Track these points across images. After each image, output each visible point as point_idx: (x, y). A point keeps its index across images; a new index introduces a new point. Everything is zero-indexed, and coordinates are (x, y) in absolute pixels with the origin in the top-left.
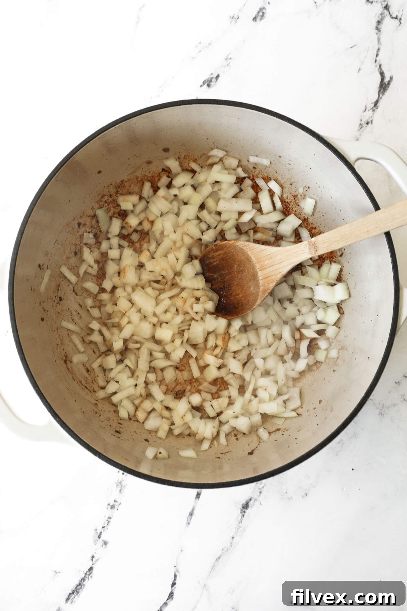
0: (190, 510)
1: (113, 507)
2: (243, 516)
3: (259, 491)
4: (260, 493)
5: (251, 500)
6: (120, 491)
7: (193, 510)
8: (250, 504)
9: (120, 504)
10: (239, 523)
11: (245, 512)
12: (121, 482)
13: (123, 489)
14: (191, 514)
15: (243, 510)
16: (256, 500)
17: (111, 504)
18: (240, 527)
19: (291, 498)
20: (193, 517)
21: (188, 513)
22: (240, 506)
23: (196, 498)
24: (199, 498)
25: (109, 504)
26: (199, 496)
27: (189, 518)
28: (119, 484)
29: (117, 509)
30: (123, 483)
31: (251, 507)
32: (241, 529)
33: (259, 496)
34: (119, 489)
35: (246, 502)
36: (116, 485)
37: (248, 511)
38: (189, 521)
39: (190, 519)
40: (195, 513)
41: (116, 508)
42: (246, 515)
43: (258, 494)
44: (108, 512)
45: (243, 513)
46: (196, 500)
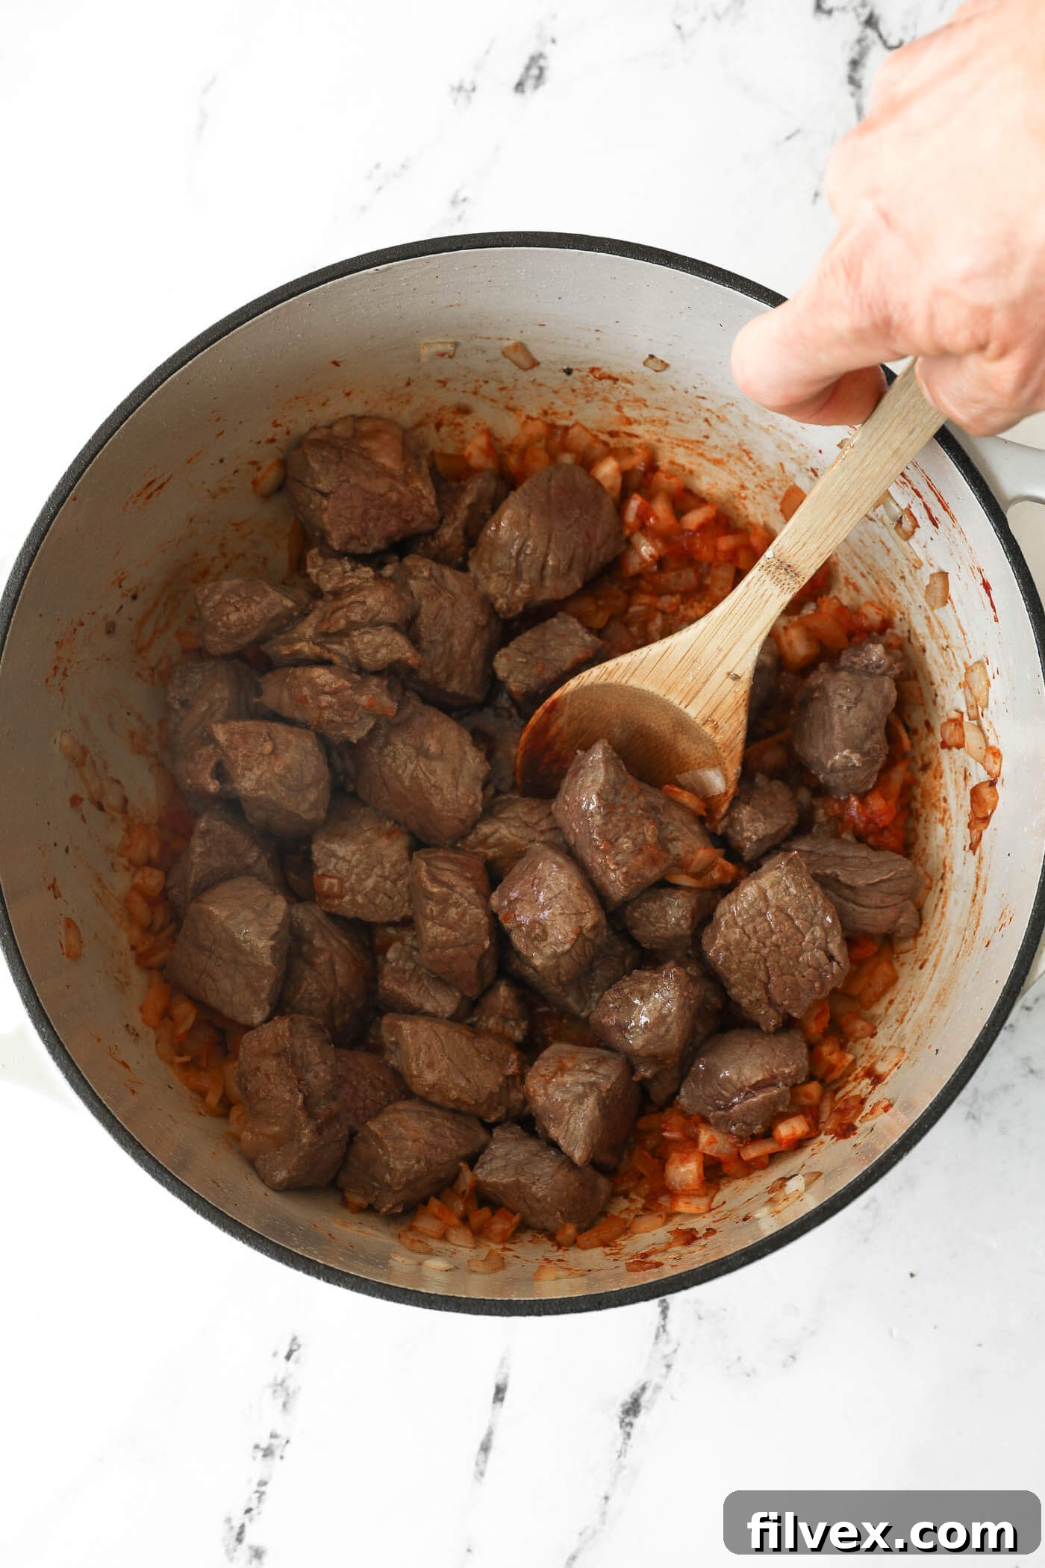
0: (481, 1436)
1: (268, 1453)
2: (629, 1435)
3: (664, 1362)
4: (669, 1367)
5: (643, 1389)
6: (285, 1405)
7: (490, 1434)
8: (644, 1400)
9: (288, 1442)
10: (619, 1456)
11: (631, 1425)
12: (283, 1381)
13: (291, 1400)
14: (485, 1448)
15: (627, 1420)
16: (658, 1388)
17: (264, 1445)
18: (621, 1468)
19: (754, 1370)
20: (492, 1454)
21: (477, 1447)
22: (617, 1411)
23: (494, 1402)
24: (502, 1400)
25: (257, 1447)
26: (500, 1396)
27: (482, 1457)
28: (279, 1388)
29: (282, 1457)
30: (291, 1384)
31: (648, 1409)
32: (625, 1473)
33: (666, 1377)
34: (280, 1401)
35: (632, 1397)
36: (270, 1390)
37: (640, 1421)
38: (482, 1467)
39: (485, 1462)
40: (496, 1442)
41: (278, 1453)
42: (634, 1432)
43: (664, 1370)
44: (258, 1468)
45: (628, 1429)
46: (494, 1408)
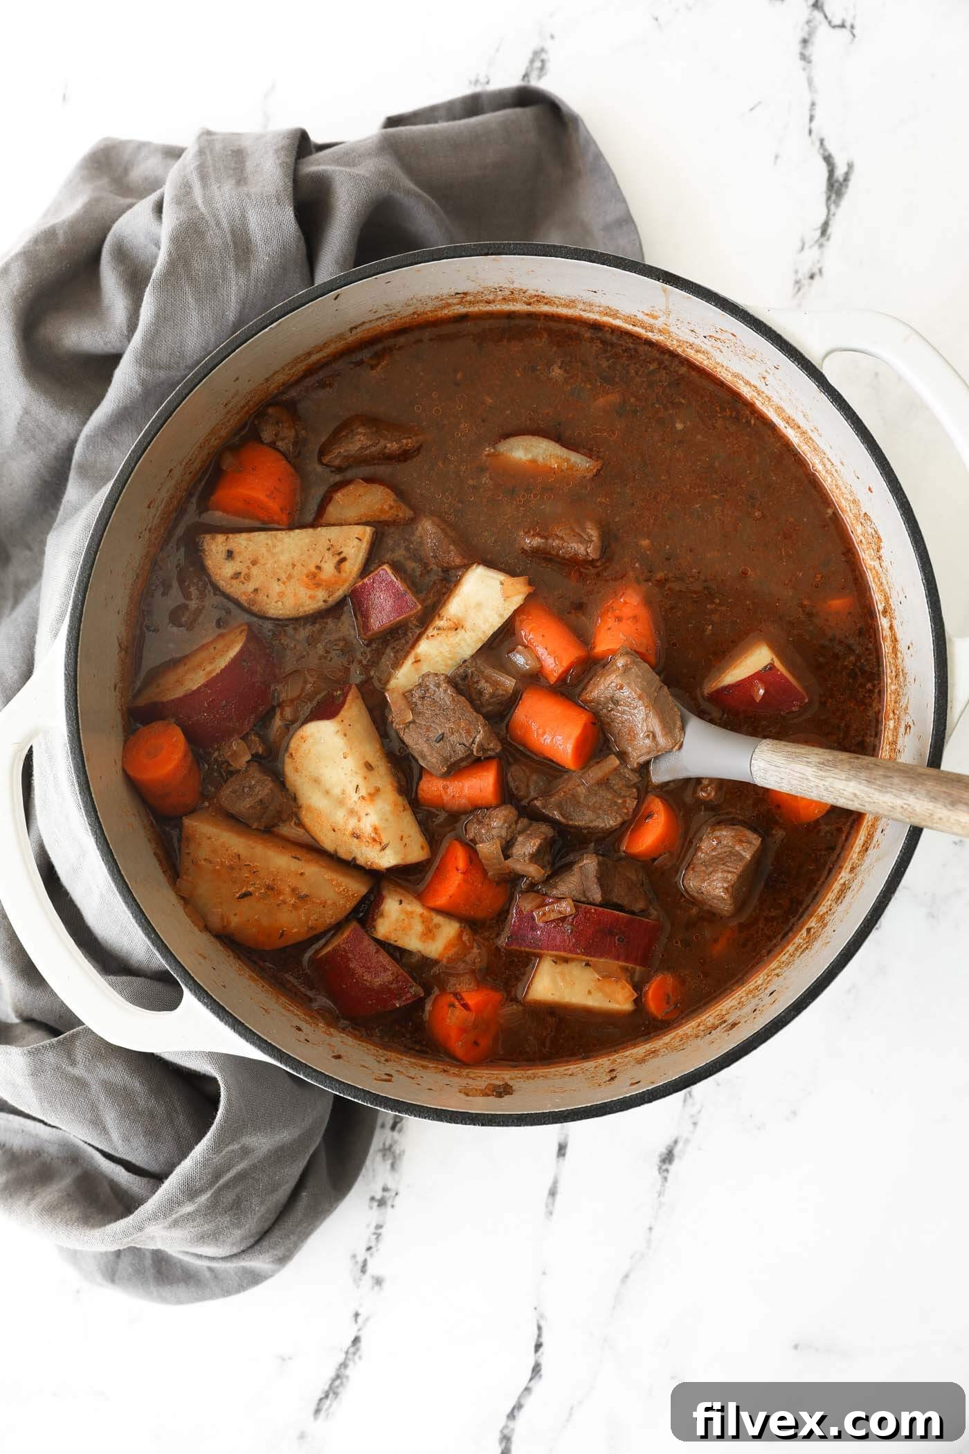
0: (549, 1184)
1: (382, 1203)
2: (666, 1179)
3: (691, 1121)
4: (695, 1124)
5: (676, 1142)
6: (392, 1165)
7: (555, 1183)
8: (676, 1152)
9: (397, 1194)
10: (659, 1196)
11: (667, 1171)
12: (390, 1147)
13: (397, 1161)
14: (553, 1193)
15: (664, 1167)
16: (687, 1141)
17: (378, 1197)
18: (661, 1205)
19: (763, 1125)
20: (558, 1197)
21: (546, 1192)
22: (656, 1160)
23: (558, 1157)
24: (564, 1155)
25: (373, 1198)
26: (563, 1152)
27: (550, 1200)
28: (387, 1152)
30: (397, 1149)
31: (680, 1158)
32: (664, 1208)
33: (693, 1132)
34: (389, 1162)
35: (667, 1149)
36: (380, 1154)
37: (674, 1167)
38: (551, 1208)
39: (553, 1204)
40: (561, 1189)
41: (389, 1203)
42: (670, 1176)
43: (691, 1127)
44: (375, 1217)
45: (665, 1174)
46: (558, 1162)
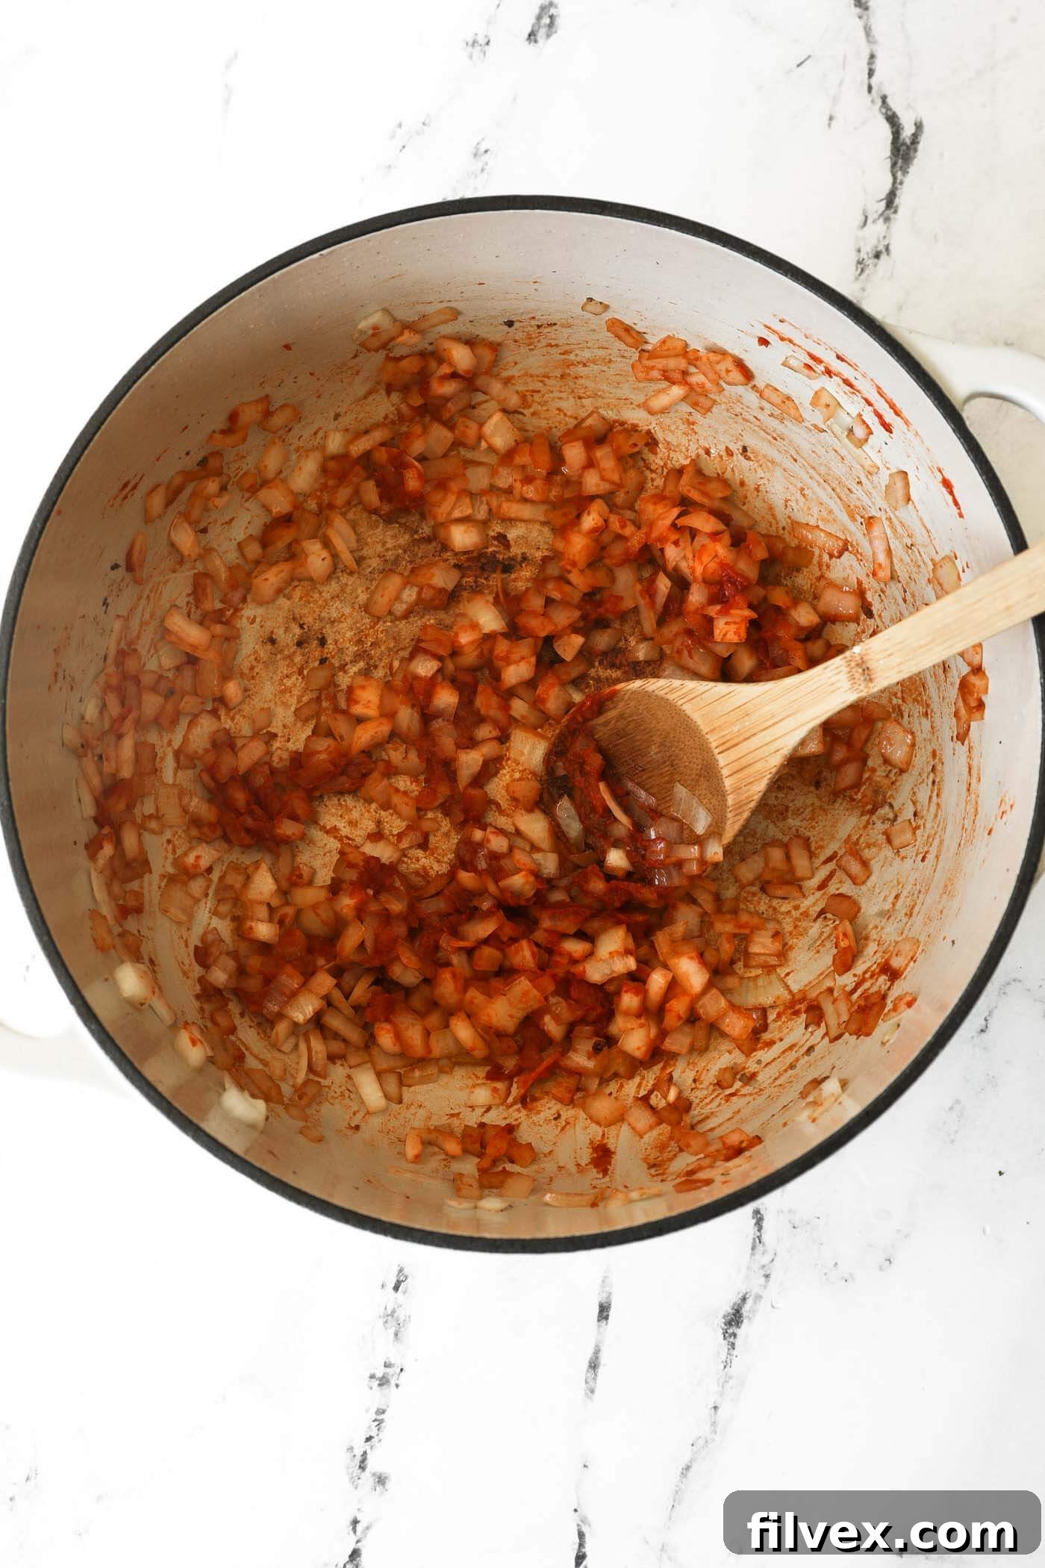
0: (589, 1354)
1: (383, 1382)
2: (733, 1345)
3: (763, 1272)
4: (767, 1276)
5: (744, 1299)
6: (396, 1335)
7: (597, 1352)
8: (745, 1310)
9: (402, 1370)
10: (725, 1367)
11: (734, 1335)
12: (394, 1311)
13: (402, 1329)
14: (594, 1365)
15: (730, 1331)
16: (758, 1297)
17: (379, 1375)
18: (728, 1378)
19: (851, 1276)
20: (601, 1371)
21: (586, 1364)
22: (720, 1322)
23: (599, 1321)
24: (607, 1318)
25: (372, 1377)
26: (605, 1314)
27: (591, 1375)
28: (390, 1318)
29: (397, 1386)
30: (401, 1314)
31: (749, 1318)
32: (731, 1383)
33: (765, 1287)
34: (392, 1331)
35: (733, 1309)
36: (381, 1321)
37: (742, 1331)
38: (592, 1384)
39: (594, 1379)
40: (604, 1359)
41: (393, 1382)
42: (738, 1342)
43: (762, 1280)
44: (376, 1397)
45: (732, 1339)
46: (599, 1327)
